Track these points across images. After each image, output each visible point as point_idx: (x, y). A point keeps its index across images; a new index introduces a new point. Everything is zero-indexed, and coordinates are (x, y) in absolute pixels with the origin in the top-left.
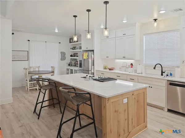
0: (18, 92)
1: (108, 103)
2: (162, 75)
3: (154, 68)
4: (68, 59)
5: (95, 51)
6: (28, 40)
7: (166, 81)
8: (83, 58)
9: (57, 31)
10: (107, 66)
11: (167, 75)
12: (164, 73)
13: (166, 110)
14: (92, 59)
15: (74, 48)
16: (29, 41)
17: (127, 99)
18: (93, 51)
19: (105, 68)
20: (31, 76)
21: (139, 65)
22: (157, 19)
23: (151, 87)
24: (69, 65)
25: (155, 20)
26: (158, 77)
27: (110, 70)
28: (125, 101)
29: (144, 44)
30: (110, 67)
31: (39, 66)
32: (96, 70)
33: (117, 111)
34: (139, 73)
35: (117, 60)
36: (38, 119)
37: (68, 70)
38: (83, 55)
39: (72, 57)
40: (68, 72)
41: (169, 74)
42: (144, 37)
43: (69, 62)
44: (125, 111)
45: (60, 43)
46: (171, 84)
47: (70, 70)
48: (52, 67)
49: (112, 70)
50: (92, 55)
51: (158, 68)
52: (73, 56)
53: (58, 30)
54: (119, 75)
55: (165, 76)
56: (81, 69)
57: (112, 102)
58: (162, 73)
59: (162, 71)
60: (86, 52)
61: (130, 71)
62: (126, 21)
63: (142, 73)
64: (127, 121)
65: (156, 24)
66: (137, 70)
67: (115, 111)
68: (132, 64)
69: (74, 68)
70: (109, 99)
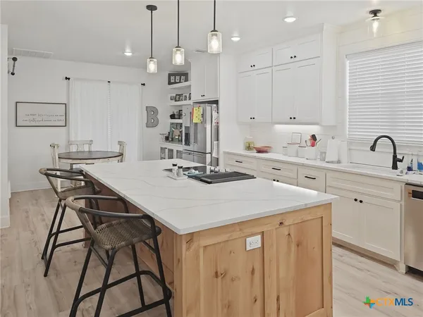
0: (34, 202)
1: (188, 249)
2: (395, 167)
3: (373, 148)
4: (165, 124)
5: (220, 103)
6: (66, 78)
7: (403, 185)
8: (191, 120)
9: (128, 54)
10: (253, 143)
11: (410, 169)
12: (401, 161)
13: (403, 268)
14: (214, 124)
15: (178, 98)
16: (69, 79)
17: (259, 237)
18: (216, 102)
19: (249, 148)
20: (72, 164)
21: (333, 138)
22: (379, 11)
23: (361, 202)
24: (167, 138)
25: (375, 13)
26: (384, 175)
27: (259, 151)
28: (254, 242)
29: (348, 81)
30: (259, 145)
31: (91, 141)
32: (225, 153)
33: (224, 275)
34: (332, 162)
35: (278, 127)
36: (46, 275)
37: (163, 149)
38: (191, 114)
39: (174, 118)
40: (163, 156)
41: (415, 167)
42: (348, 62)
43: (166, 131)
44: (253, 272)
45: (144, 84)
46: (416, 195)
47: (167, 151)
48: (120, 143)
49: (266, 152)
50: (215, 114)
51: (384, 147)
52: (176, 117)
53: (133, 51)
54: (277, 165)
55: (402, 172)
56: (187, 148)
57: (205, 247)
58: (396, 161)
59: (395, 157)
60: (198, 105)
61: (309, 156)
62: (295, 19)
63: (339, 162)
64: (259, 303)
65: (376, 25)
66: (325, 153)
67: (216, 273)
68: (314, 137)
69: (176, 147)
70: (191, 237)
